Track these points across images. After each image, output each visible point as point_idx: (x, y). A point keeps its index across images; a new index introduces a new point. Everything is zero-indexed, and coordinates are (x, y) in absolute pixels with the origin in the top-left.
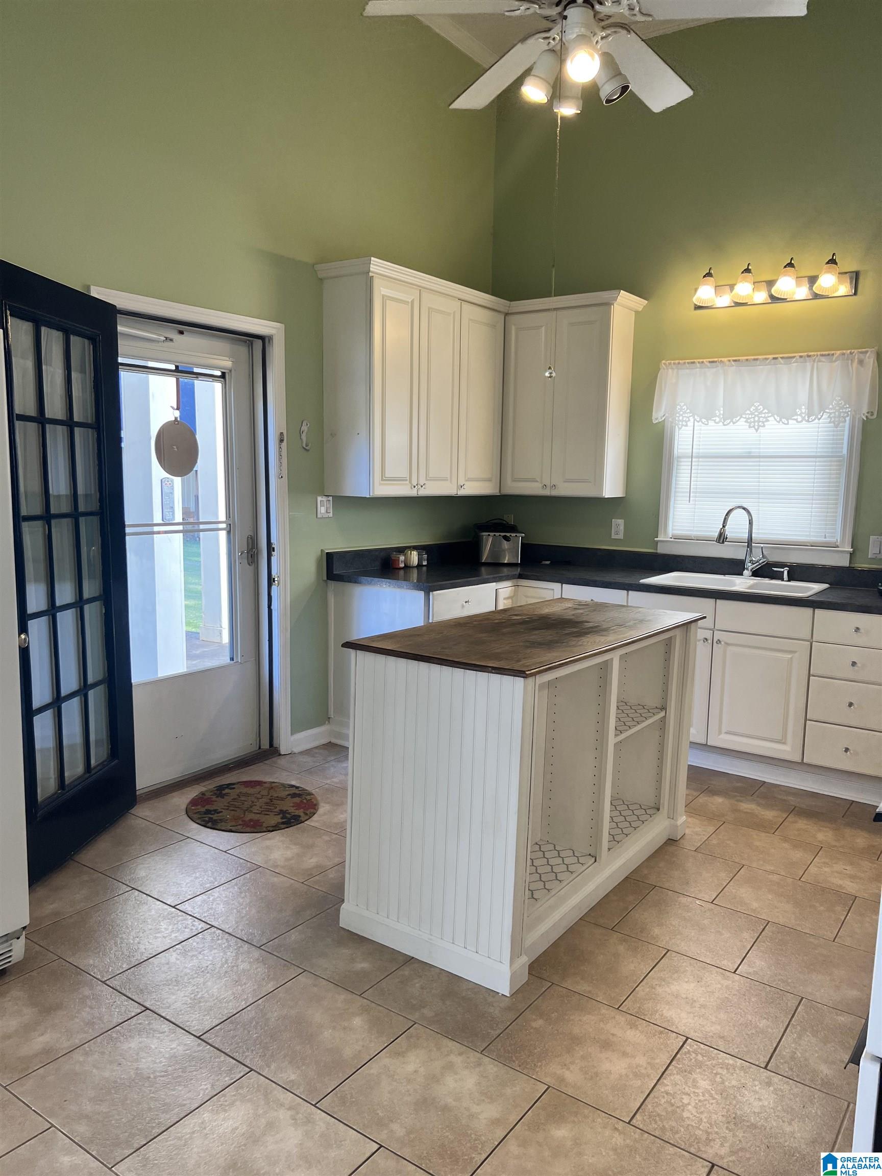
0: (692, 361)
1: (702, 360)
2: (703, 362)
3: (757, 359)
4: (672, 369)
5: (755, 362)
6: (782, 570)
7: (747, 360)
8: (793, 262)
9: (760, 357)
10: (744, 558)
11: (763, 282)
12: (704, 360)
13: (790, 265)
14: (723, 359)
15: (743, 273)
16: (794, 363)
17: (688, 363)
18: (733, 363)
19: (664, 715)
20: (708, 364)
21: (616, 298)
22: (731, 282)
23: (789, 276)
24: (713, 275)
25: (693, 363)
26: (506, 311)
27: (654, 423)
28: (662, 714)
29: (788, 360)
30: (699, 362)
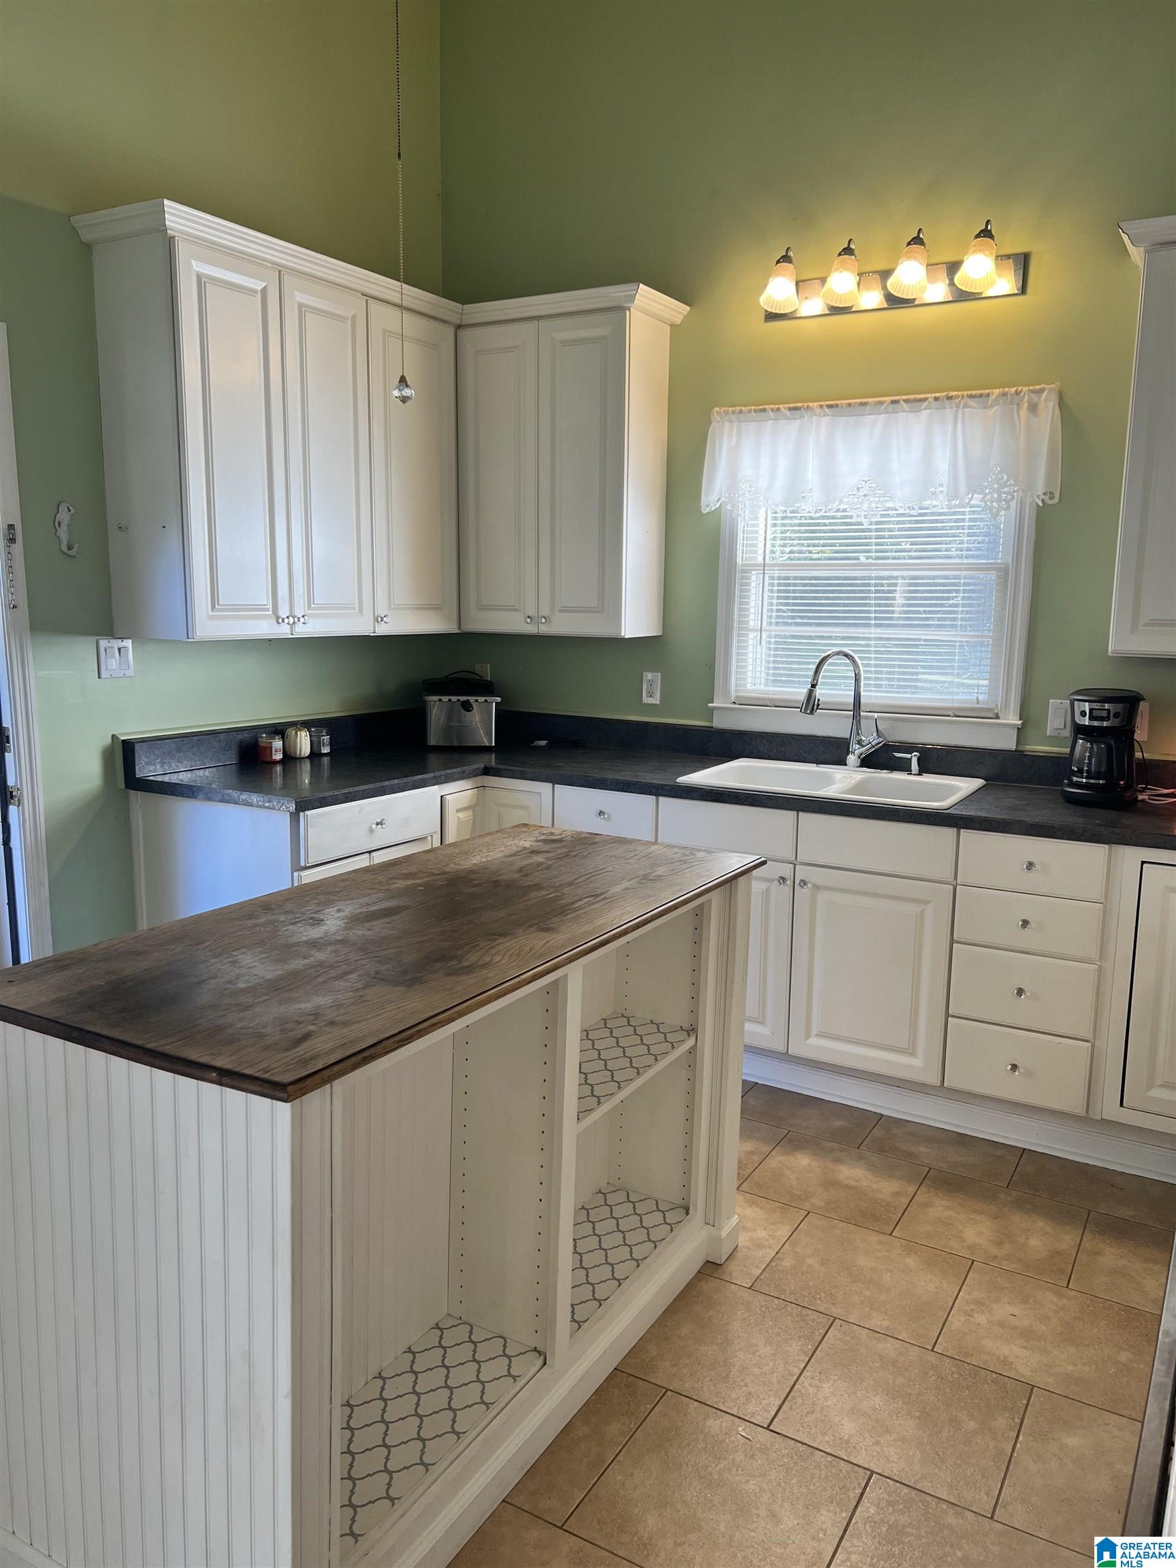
0: (761, 407)
1: (777, 406)
2: (778, 409)
3: (866, 404)
4: (731, 421)
5: (862, 408)
6: (909, 756)
7: (849, 405)
8: (921, 236)
9: (870, 400)
10: (848, 736)
11: (874, 272)
12: (781, 406)
13: (917, 240)
14: (811, 404)
15: (840, 254)
16: (925, 409)
17: (755, 411)
18: (827, 410)
19: (694, 1043)
20: (788, 413)
21: (632, 298)
22: (821, 275)
23: (915, 258)
24: (794, 259)
25: (764, 410)
26: (458, 322)
27: (704, 512)
28: (690, 1042)
29: (915, 404)
30: (772, 410)
